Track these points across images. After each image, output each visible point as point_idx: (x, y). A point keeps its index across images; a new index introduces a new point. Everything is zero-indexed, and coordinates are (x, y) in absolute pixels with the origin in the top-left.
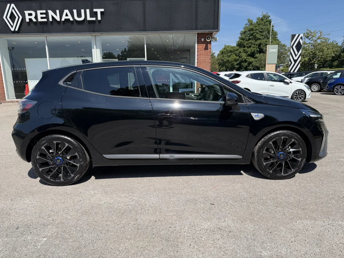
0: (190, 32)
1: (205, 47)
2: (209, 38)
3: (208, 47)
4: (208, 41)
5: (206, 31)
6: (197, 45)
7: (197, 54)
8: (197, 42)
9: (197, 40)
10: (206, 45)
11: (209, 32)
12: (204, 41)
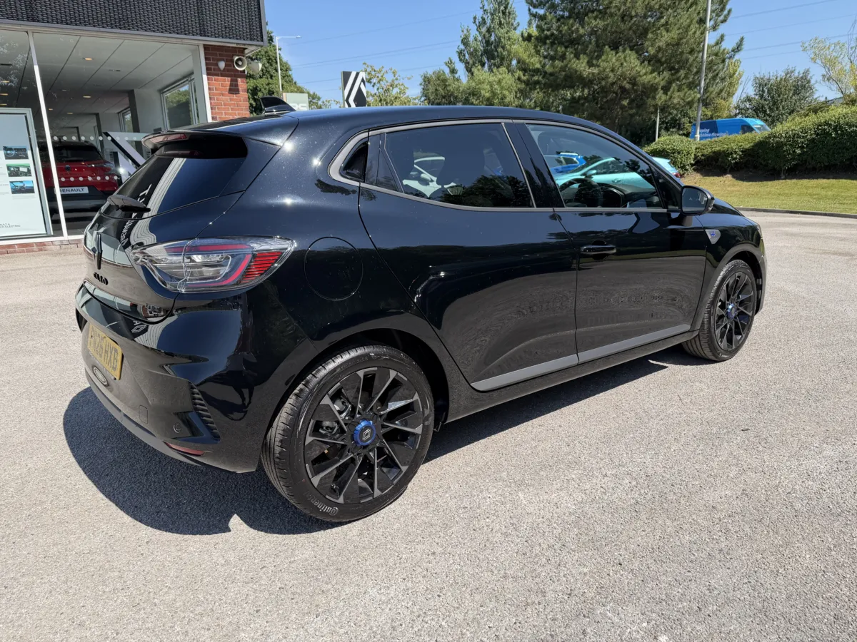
0: (184, 41)
1: (231, 85)
2: (240, 63)
3: (237, 85)
4: (241, 71)
5: (232, 43)
6: (208, 79)
7: (211, 104)
8: (207, 69)
9: (207, 64)
10: (231, 80)
11: (238, 46)
12: (224, 69)
